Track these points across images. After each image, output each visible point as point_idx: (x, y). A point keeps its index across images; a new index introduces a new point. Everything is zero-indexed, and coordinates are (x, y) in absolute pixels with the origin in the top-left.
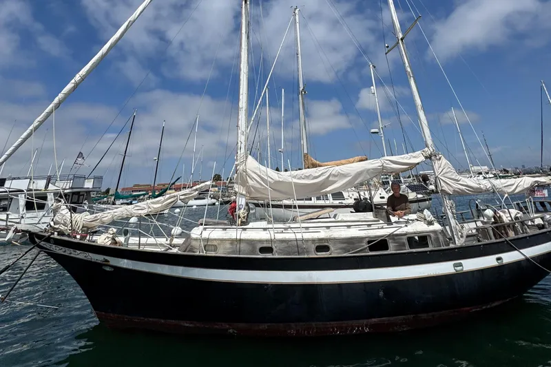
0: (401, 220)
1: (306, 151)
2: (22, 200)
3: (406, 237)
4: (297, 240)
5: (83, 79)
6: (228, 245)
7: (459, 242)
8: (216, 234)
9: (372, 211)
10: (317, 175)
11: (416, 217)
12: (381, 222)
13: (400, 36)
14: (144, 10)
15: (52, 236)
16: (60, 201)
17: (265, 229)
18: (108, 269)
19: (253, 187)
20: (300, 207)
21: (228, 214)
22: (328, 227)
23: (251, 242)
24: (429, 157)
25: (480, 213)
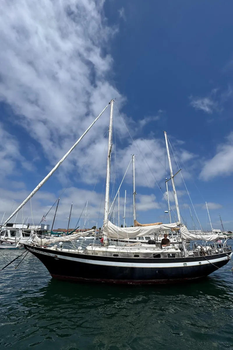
0: (166, 248)
1: (135, 219)
2: (21, 232)
3: (167, 254)
4: (128, 253)
5: (42, 186)
6: (101, 253)
7: (187, 256)
8: (97, 249)
9: (155, 244)
10: (135, 229)
11: (172, 247)
12: (158, 248)
13: (172, 176)
14: (66, 157)
15: (34, 246)
16: (35, 234)
17: (115, 248)
18: (57, 259)
19: (110, 232)
20: (130, 242)
21: (100, 242)
22: (139, 249)
23: (110, 252)
24: (179, 225)
25: (196, 247)
